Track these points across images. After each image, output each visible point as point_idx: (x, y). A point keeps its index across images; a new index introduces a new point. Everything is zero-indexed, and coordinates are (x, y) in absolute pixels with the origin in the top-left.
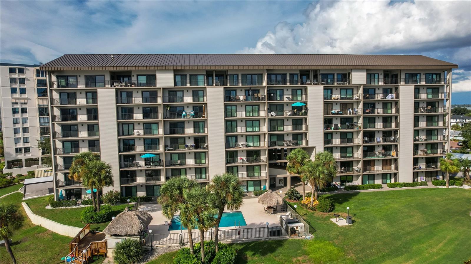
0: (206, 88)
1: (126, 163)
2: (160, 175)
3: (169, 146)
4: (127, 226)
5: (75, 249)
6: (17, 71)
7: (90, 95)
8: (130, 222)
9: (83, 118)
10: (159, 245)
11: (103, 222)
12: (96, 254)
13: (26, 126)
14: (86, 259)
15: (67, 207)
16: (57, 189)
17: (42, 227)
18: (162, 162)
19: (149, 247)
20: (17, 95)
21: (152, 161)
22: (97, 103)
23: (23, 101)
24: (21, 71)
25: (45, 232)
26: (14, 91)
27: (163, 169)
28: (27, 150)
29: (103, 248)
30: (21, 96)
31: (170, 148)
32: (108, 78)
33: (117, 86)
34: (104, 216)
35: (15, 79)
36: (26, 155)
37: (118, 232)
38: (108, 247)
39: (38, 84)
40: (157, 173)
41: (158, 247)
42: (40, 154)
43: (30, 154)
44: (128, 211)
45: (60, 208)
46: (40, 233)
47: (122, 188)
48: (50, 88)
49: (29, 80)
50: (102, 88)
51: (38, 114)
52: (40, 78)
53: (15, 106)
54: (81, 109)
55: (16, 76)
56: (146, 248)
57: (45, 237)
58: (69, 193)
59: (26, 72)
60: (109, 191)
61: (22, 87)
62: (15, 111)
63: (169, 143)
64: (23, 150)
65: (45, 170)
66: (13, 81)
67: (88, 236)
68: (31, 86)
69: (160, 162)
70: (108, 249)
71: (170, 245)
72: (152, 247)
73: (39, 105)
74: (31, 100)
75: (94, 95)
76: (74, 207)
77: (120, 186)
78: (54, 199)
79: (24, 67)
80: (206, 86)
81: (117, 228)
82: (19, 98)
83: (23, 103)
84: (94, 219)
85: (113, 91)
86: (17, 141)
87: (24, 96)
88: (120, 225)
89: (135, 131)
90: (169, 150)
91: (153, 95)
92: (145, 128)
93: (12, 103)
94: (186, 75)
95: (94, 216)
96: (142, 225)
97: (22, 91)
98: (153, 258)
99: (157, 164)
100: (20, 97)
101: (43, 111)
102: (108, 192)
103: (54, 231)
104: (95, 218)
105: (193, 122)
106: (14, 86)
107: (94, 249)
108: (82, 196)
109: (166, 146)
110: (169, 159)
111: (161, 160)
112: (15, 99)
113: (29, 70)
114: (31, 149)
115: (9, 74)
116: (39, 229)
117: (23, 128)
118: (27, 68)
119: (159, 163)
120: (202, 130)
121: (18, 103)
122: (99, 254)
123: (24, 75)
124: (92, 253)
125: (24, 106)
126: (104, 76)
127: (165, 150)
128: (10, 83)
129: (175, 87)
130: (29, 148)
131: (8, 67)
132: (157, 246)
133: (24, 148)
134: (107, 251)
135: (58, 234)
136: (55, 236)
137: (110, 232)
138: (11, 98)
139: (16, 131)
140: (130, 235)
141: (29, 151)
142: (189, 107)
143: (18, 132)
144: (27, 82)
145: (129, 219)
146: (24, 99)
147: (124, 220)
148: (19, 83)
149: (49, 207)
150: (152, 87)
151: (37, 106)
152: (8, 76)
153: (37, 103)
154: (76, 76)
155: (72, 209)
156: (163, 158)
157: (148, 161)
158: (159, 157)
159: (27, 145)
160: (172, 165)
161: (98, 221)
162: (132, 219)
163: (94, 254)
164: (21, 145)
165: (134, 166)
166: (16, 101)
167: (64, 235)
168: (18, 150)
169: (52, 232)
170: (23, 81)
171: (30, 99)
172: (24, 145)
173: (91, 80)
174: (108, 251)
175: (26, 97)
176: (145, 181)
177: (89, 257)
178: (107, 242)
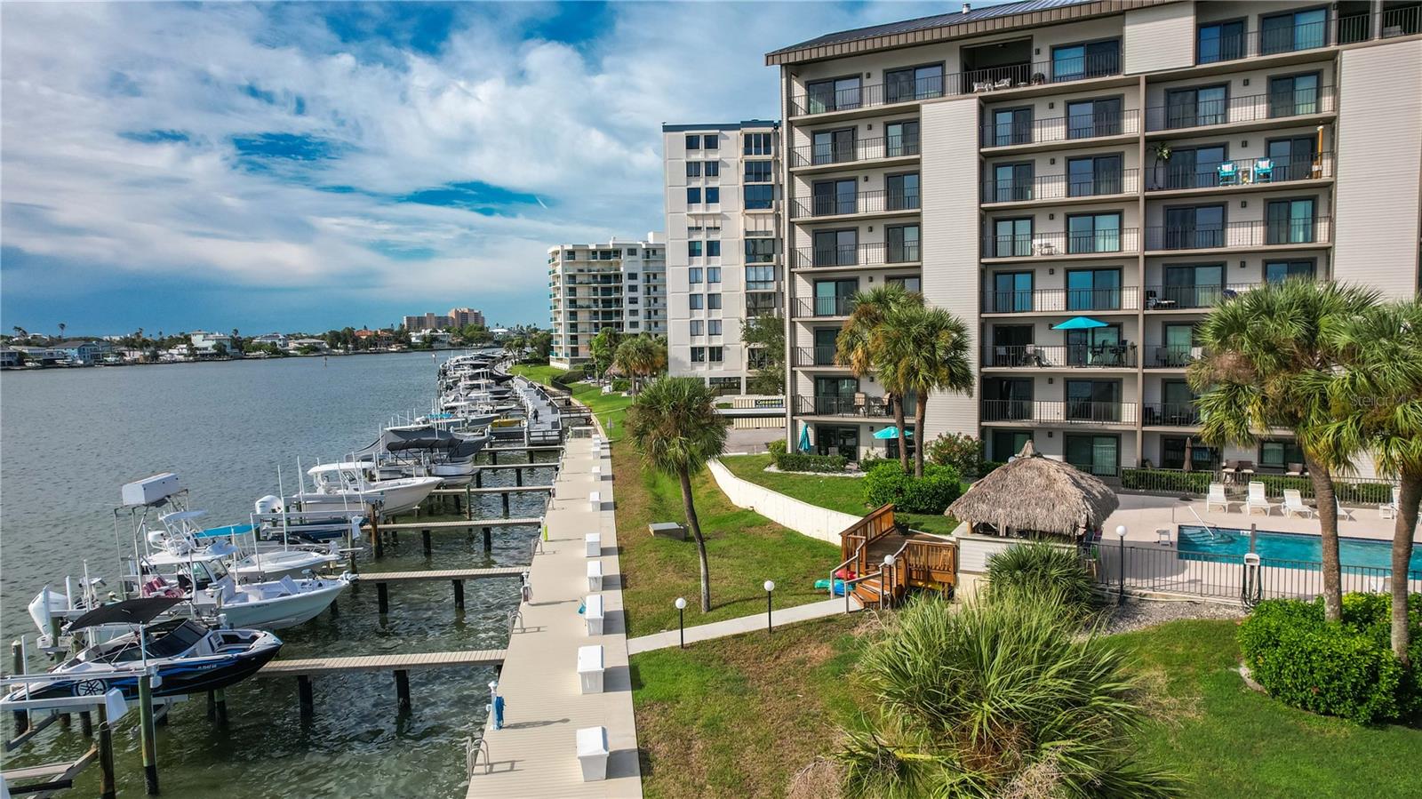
0: (1336, 53)
1: (1002, 350)
2: (1119, 400)
3: (1160, 293)
4: (1033, 502)
5: (857, 553)
6: (702, 142)
7: (896, 131)
8: (1042, 491)
9: (872, 203)
10: (1152, 592)
11: (932, 513)
12: (920, 584)
13: (715, 289)
14: (891, 591)
15: (819, 474)
16: (794, 418)
17: (758, 515)
18: (1130, 352)
19: (1113, 591)
20: (699, 208)
21: (1090, 343)
22: (918, 151)
23: (710, 223)
24: (712, 143)
25: (765, 525)
26: (693, 196)
27: (1137, 374)
28: (716, 354)
29: (944, 570)
30: (707, 208)
31: (1163, 300)
32: (954, 67)
33: (985, 89)
34: (937, 493)
35: (698, 164)
36: (714, 367)
37: (1001, 517)
38: (961, 568)
39: (746, 174)
40: (1108, 391)
41: (1145, 595)
42: (745, 367)
43: (721, 365)
44: (1033, 456)
45: (800, 473)
46: (751, 526)
47: (983, 431)
48: (788, 117)
49: (727, 166)
50: (935, 100)
51: (743, 257)
52: (753, 157)
53: (695, 238)
54: (869, 179)
55: (700, 156)
56: (1100, 592)
57: (765, 536)
58: (826, 435)
59: (722, 143)
60: (944, 435)
61: (712, 184)
62: (693, 251)
63: (1158, 283)
64: (707, 354)
65: (756, 401)
66: (693, 169)
67: (889, 537)
68: (732, 181)
69: (1125, 350)
70: (959, 575)
71: (1197, 598)
72: (1122, 591)
73: (747, 233)
74: (729, 219)
75: (911, 127)
76: (840, 475)
77: (980, 426)
78: (785, 448)
79: (718, 131)
80: (1333, 47)
81: (996, 503)
82: (703, 215)
83: (711, 228)
84: (903, 496)
85: (970, 105)
86: (695, 329)
87: (715, 208)
88: (1004, 495)
89: (1037, 242)
90: (1157, 306)
91: (1109, 112)
92: (1071, 230)
93: (689, 228)
94: (1241, 23)
95: (904, 487)
96: (1089, 507)
97: (710, 197)
98: (1130, 628)
99: (1112, 357)
100: (705, 212)
101: (756, 250)
102: (940, 436)
103: (787, 525)
104: (909, 495)
105: (1262, 202)
106: (694, 185)
107: (916, 566)
108: (859, 450)
109: (1149, 294)
110: (1158, 341)
111: (1129, 343)
112: (695, 216)
113: (728, 138)
114: (725, 353)
115: (685, 152)
116: (750, 521)
117: (709, 295)
118: (723, 132)
119: (1120, 352)
120: (1301, 234)
121: (700, 228)
122: (929, 586)
123: (716, 153)
124: (909, 577)
125: (713, 237)
126: (941, 64)
127: (1146, 307)
128: (688, 176)
129: (1199, 67)
130: (720, 349)
131: (683, 134)
132: (1144, 592)
133: (710, 348)
134: (956, 580)
135: (798, 532)
136: (790, 538)
137: (971, 513)
138: (688, 215)
139: (694, 302)
140: (1042, 535)
141: (720, 359)
142: (1249, 144)
143: (699, 305)
144: (722, 170)
145: (1041, 481)
146: (714, 216)
147: (1020, 481)
148: (706, 175)
149: (773, 469)
150: (1108, 78)
151: (742, 237)
152: (683, 157)
153: (742, 228)
154: (858, 76)
155: (836, 477)
156: (1135, 336)
157: (1077, 344)
158: (1120, 334)
159: (717, 342)
160: (1166, 364)
161: (916, 503)
162: (1051, 482)
163: (913, 583)
164: (702, 341)
165: (1027, 361)
166: (696, 222)
167: (816, 535)
168: (696, 354)
169: (784, 527)
170: (713, 169)
171: (726, 218)
172: (710, 340)
173: (901, 81)
174: (961, 582)
175: (719, 211)
176: (1061, 418)
177: (901, 585)
178: (958, 548)
